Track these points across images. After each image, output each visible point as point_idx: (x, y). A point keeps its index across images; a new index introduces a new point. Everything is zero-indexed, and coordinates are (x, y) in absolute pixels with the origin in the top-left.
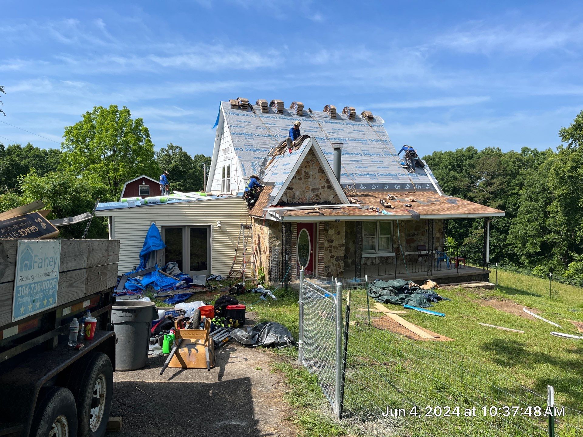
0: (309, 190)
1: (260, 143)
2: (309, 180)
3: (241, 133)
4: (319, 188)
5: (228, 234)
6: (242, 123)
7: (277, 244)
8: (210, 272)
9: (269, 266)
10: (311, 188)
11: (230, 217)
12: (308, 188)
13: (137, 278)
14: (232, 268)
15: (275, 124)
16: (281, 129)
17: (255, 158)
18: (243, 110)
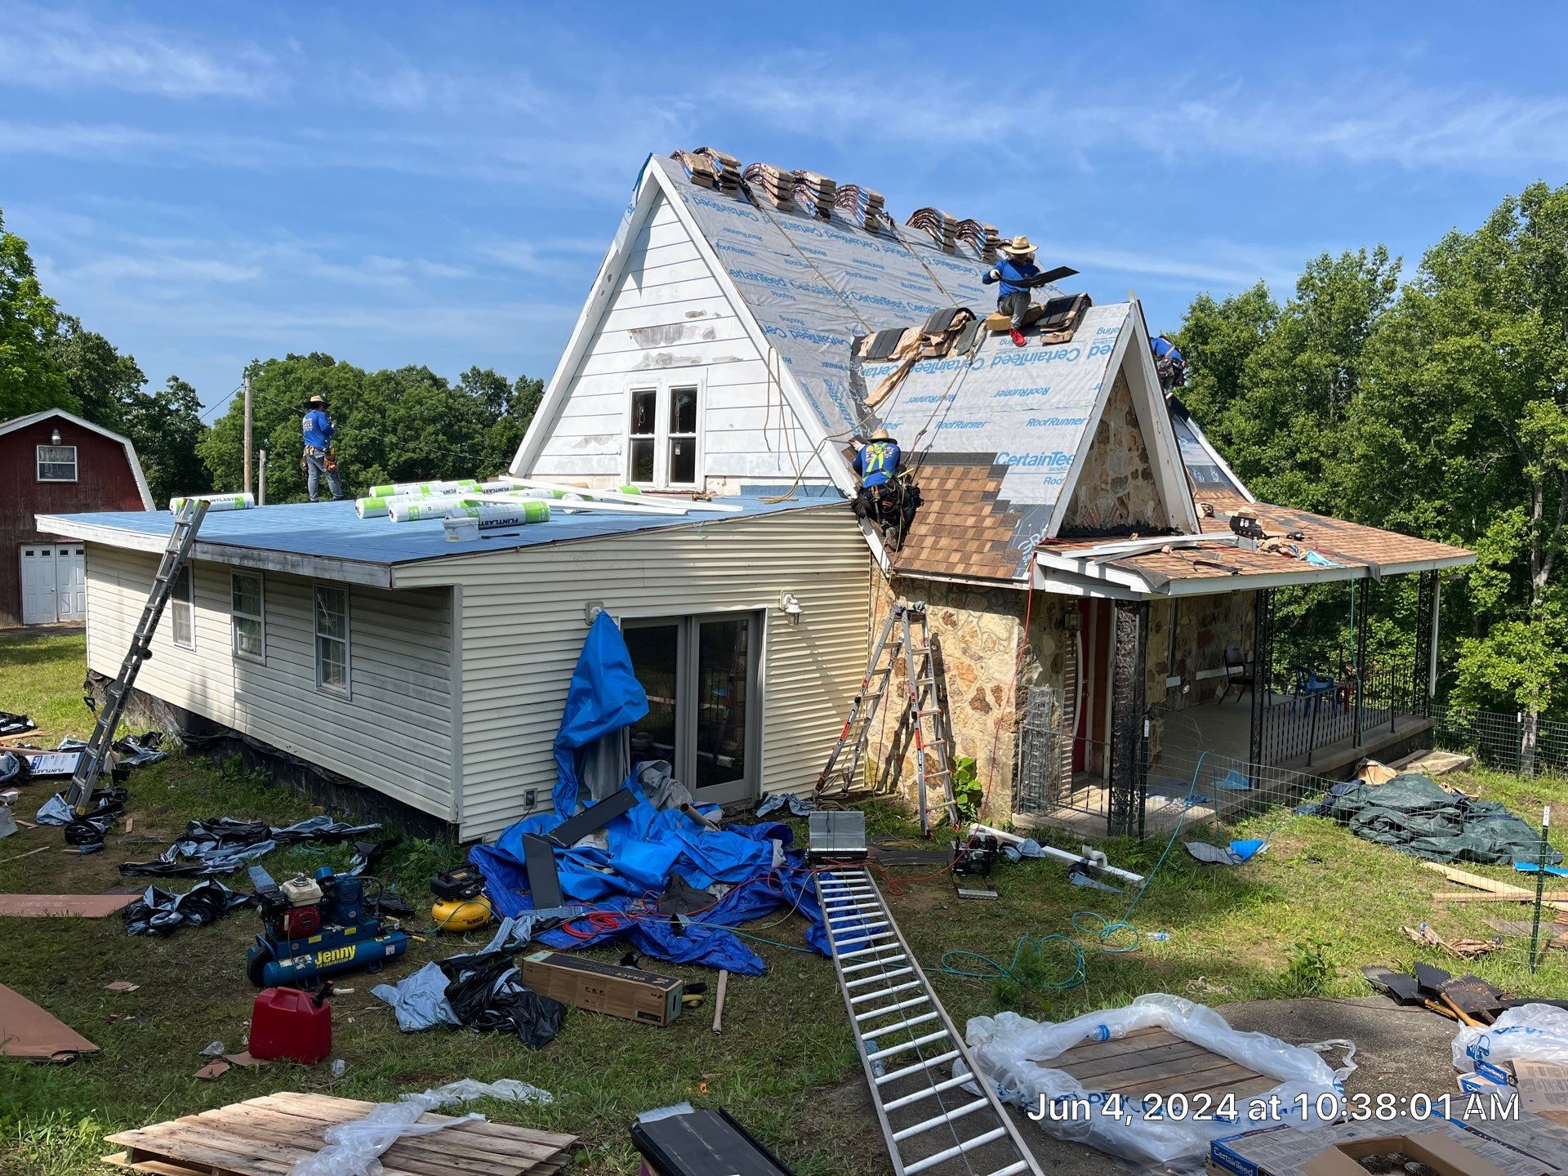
0: (1107, 483)
1: (818, 314)
2: (1109, 447)
3: (754, 273)
4: (1126, 477)
5: (809, 640)
6: (740, 237)
7: (1035, 676)
8: (755, 782)
9: (1016, 754)
10: (1112, 475)
11: (816, 578)
12: (1104, 477)
13: (586, 842)
14: (829, 766)
15: (825, 254)
16: (848, 273)
17: (826, 365)
18: (727, 194)
